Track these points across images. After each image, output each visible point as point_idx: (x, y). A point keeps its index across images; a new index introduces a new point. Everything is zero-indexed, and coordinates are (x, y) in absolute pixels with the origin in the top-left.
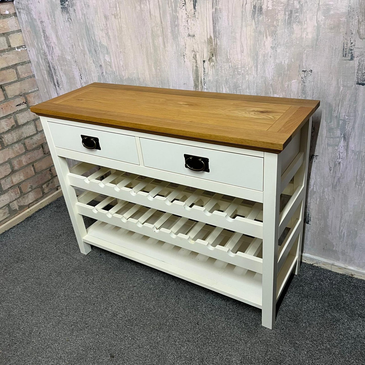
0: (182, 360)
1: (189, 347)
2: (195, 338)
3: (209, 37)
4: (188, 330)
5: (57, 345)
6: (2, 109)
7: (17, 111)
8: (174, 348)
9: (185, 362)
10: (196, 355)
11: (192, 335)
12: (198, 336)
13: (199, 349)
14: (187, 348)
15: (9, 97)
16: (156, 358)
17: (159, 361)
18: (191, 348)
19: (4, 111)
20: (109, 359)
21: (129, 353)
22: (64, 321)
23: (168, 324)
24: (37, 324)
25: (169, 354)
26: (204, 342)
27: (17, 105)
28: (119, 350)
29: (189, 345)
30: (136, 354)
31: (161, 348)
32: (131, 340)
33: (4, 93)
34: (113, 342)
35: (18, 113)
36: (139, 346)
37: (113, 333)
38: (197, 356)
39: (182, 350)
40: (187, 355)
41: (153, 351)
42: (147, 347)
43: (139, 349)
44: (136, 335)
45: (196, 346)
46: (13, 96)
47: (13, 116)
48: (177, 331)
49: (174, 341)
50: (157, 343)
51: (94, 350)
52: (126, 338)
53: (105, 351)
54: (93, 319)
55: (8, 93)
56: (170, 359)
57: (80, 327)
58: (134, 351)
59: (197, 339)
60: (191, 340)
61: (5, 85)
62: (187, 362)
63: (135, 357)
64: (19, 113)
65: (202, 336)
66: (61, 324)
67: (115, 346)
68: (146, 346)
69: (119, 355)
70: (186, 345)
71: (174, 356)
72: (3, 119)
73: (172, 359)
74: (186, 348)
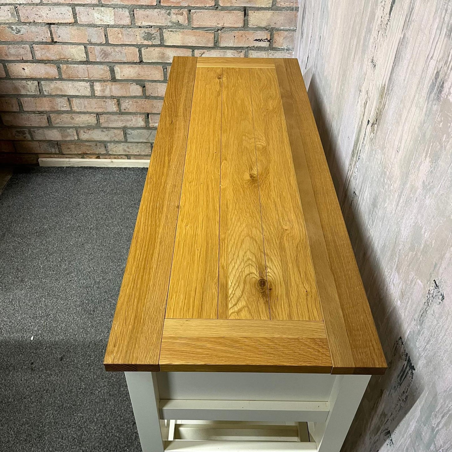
0: (77, 433)
1: (97, 431)
2: (112, 432)
3: (383, 84)
4: (121, 417)
5: (62, 303)
6: (235, 37)
7: (254, 47)
8: (91, 415)
9: (75, 438)
10: (88, 445)
11: (115, 426)
12: (115, 434)
13: (97, 445)
14: (95, 430)
15: (250, 26)
16: (72, 403)
17: (68, 408)
18: (96, 435)
19: (236, 41)
20: (57, 358)
21: (71, 372)
22: (91, 290)
23: (122, 389)
24: (80, 271)
25: (81, 414)
26: (109, 446)
27: (256, 40)
28: (71, 359)
29: (99, 430)
30: (71, 380)
31: (87, 400)
32: (87, 363)
33: (245, 18)
34: (79, 349)
35: (253, 50)
36: (82, 376)
37: (91, 342)
38: (87, 447)
39: (90, 425)
40: (85, 435)
41: (79, 395)
42: (84, 386)
43: (78, 379)
44: (96, 365)
45: (101, 438)
46: (256, 27)
47: (244, 51)
48: (115, 405)
49: (100, 410)
50: (91, 393)
51: (64, 338)
52: (89, 358)
53: (67, 348)
54: (102, 313)
55: (251, 20)
56: (75, 419)
57: (88, 307)
58: (75, 375)
59: (111, 435)
60: (108, 428)
61: (250, 9)
62: (75, 441)
63: (67, 380)
64: (255, 50)
65: (118, 439)
66: (86, 290)
67: (75, 353)
68: (84, 384)
69: (65, 363)
70: (99, 426)
71: (80, 421)
72: (232, 49)
73: (76, 421)
74: (95, 428)
